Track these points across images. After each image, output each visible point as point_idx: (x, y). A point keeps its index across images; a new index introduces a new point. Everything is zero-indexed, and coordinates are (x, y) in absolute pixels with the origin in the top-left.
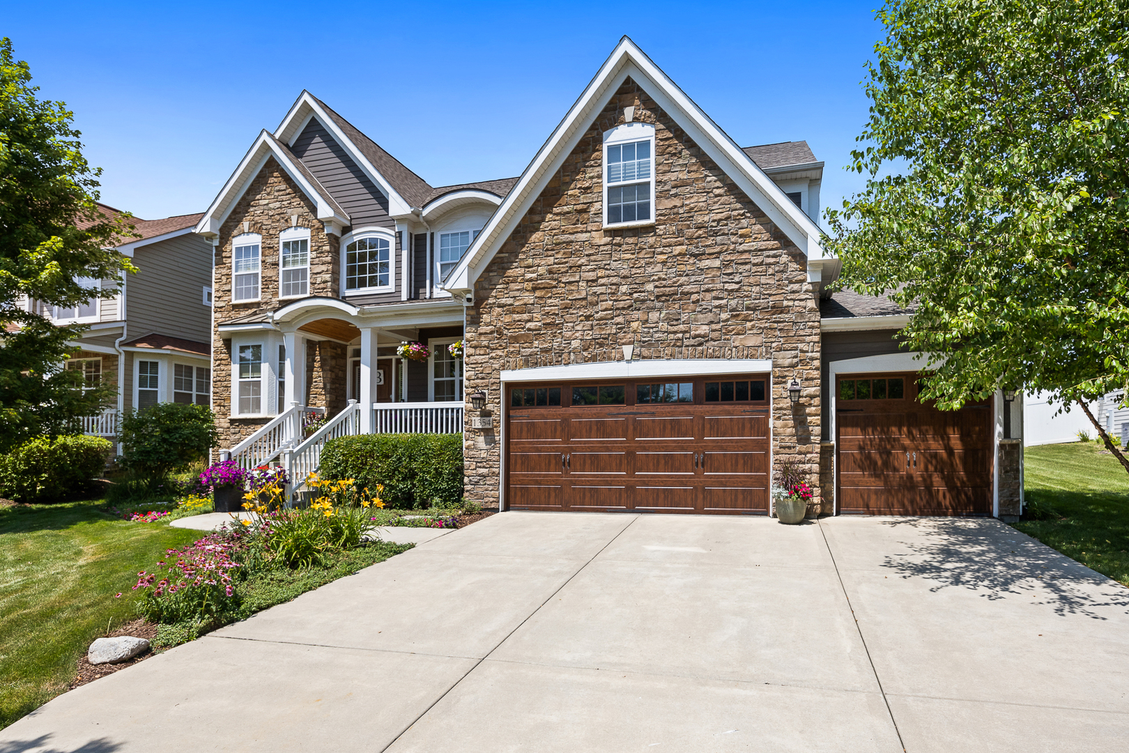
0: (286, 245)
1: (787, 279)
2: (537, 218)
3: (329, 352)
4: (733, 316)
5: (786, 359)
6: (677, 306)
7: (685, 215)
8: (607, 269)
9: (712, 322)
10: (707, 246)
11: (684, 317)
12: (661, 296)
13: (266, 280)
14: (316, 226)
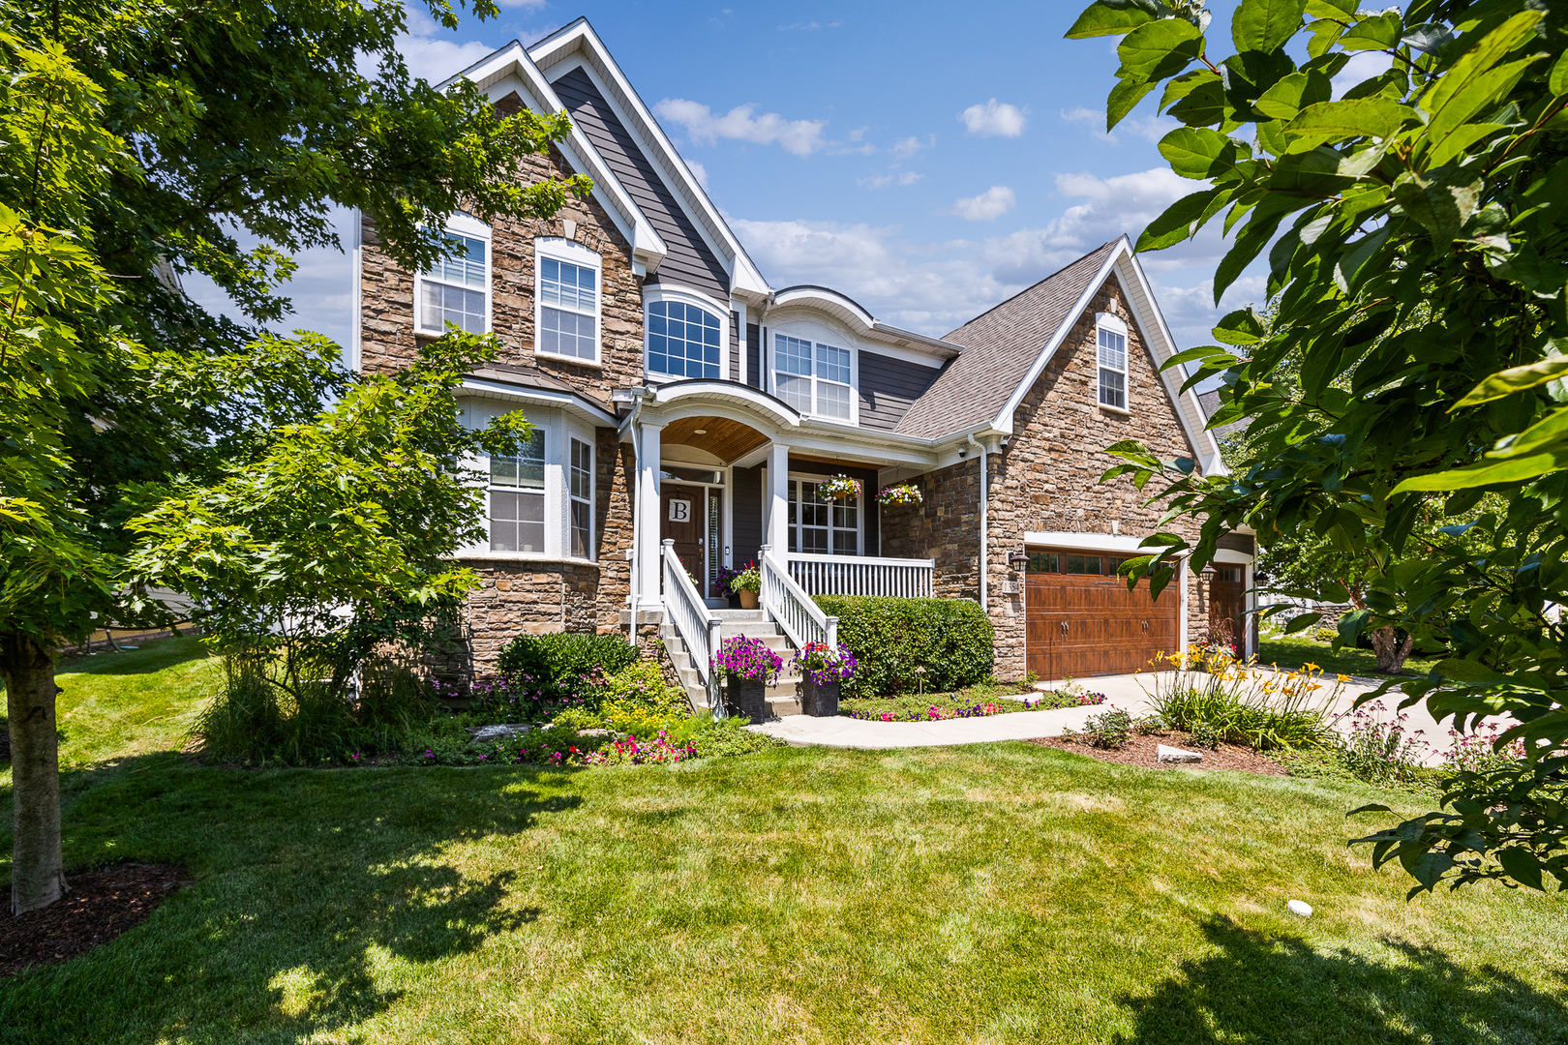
0: (549, 264)
7: (1146, 413)
13: (504, 313)
14: (614, 256)
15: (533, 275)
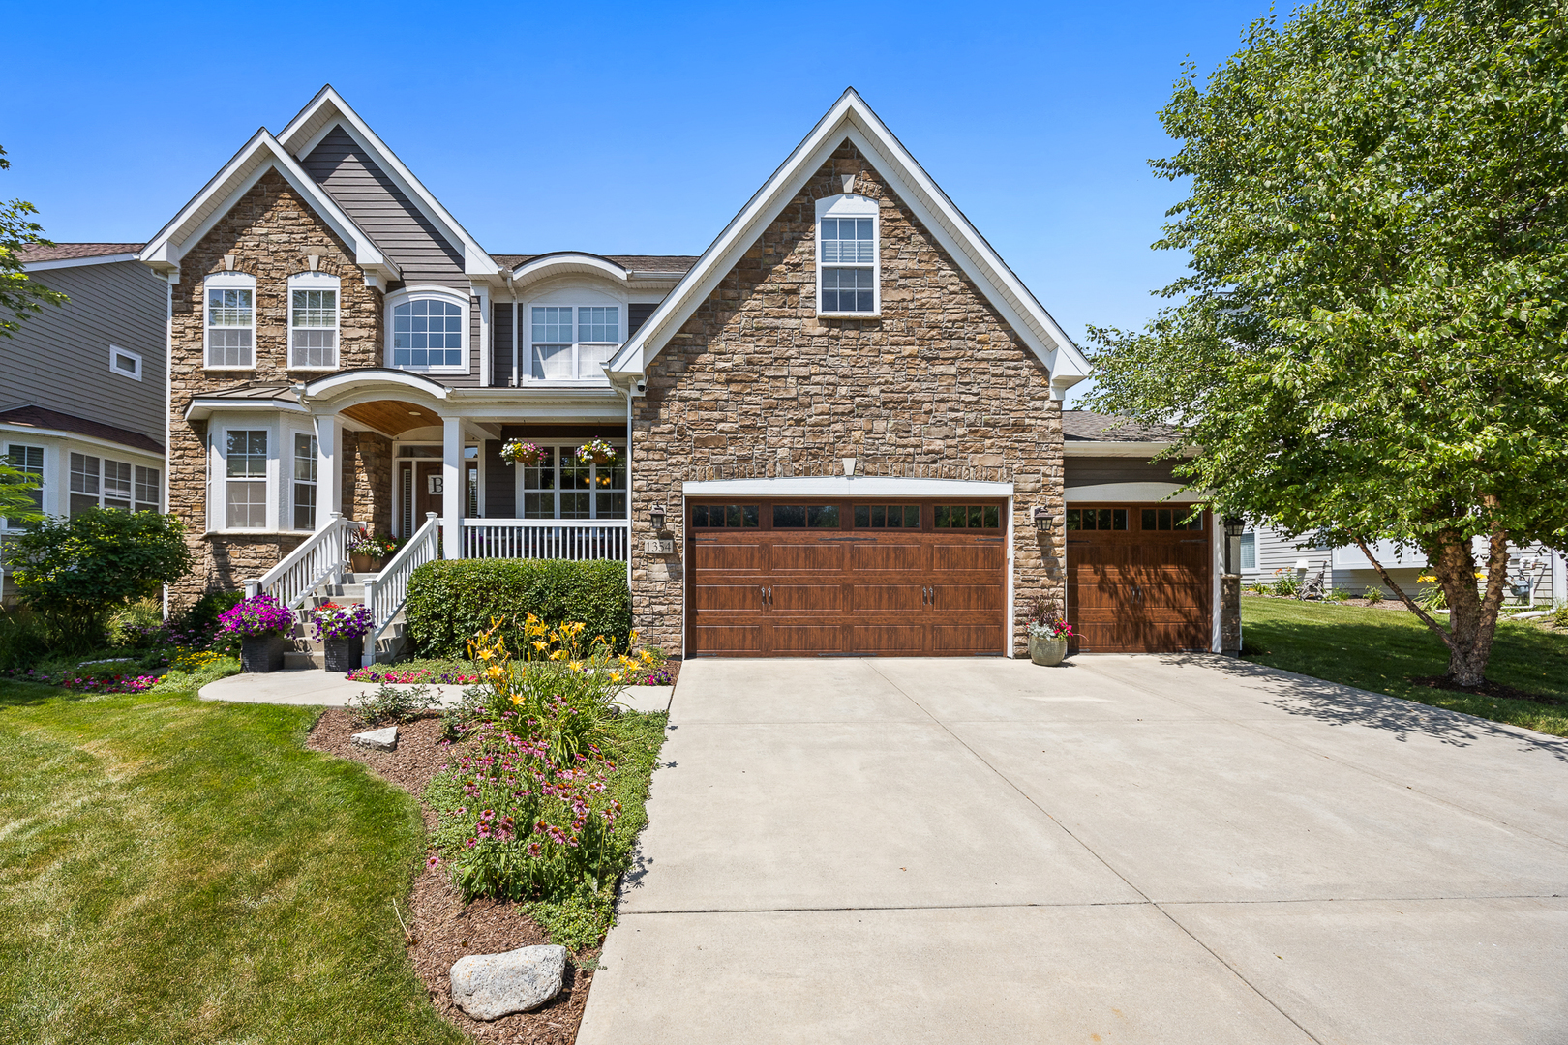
0: (299, 295)
1: (1029, 394)
2: (731, 294)
3: (373, 448)
4: (970, 432)
5: (1028, 482)
6: (906, 416)
7: (916, 311)
8: (822, 365)
9: (947, 437)
10: (941, 349)
11: (915, 429)
12: (889, 402)
13: (264, 342)
14: (350, 275)
15: (287, 307)
